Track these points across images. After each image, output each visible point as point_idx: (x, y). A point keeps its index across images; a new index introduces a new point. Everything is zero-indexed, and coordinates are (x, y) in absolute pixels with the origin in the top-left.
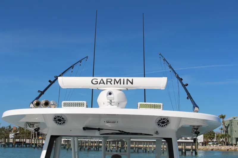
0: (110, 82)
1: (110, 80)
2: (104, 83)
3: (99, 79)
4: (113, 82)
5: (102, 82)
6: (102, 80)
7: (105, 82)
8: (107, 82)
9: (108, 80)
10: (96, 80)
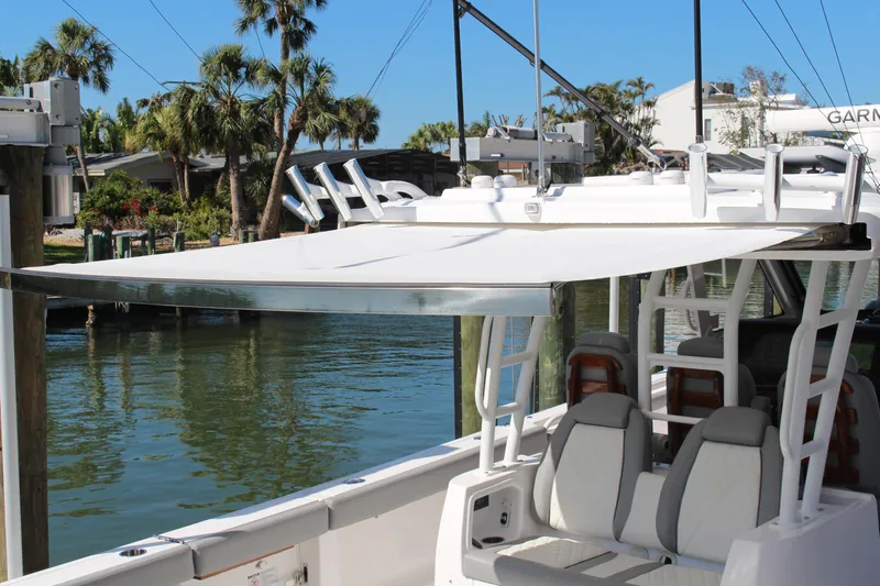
0: (865, 116)
1: (865, 113)
2: (852, 119)
3: (843, 111)
4: (870, 117)
5: (848, 117)
6: (849, 112)
7: (855, 118)
8: (859, 116)
9: (862, 113)
10: (837, 115)
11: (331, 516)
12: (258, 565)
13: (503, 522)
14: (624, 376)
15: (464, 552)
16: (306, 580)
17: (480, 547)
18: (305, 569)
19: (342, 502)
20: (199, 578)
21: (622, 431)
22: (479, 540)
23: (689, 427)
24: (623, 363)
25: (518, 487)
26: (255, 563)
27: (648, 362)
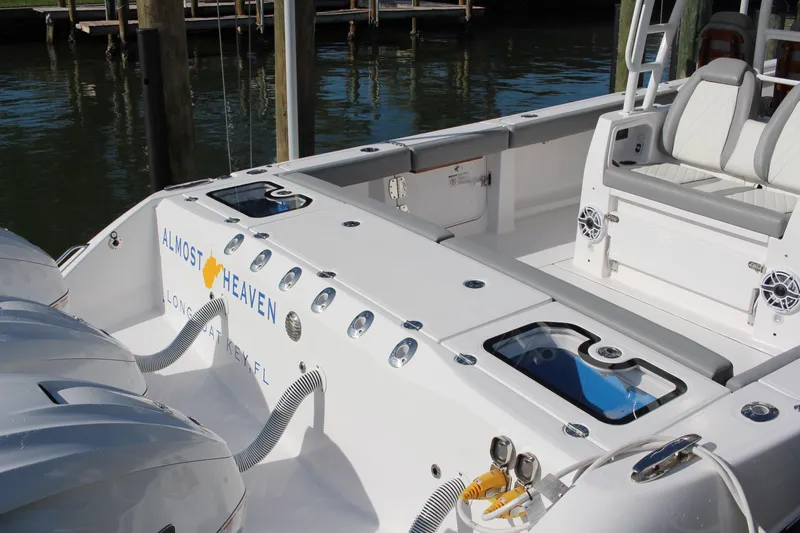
11: (511, 138)
12: (456, 169)
13: (637, 150)
14: (744, 48)
15: (606, 167)
16: (490, 183)
17: (617, 165)
18: (490, 175)
19: (520, 129)
20: (414, 172)
21: (737, 88)
22: (617, 162)
23: (789, 88)
24: (744, 36)
25: (651, 125)
26: (454, 166)
27: (765, 36)
